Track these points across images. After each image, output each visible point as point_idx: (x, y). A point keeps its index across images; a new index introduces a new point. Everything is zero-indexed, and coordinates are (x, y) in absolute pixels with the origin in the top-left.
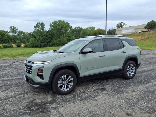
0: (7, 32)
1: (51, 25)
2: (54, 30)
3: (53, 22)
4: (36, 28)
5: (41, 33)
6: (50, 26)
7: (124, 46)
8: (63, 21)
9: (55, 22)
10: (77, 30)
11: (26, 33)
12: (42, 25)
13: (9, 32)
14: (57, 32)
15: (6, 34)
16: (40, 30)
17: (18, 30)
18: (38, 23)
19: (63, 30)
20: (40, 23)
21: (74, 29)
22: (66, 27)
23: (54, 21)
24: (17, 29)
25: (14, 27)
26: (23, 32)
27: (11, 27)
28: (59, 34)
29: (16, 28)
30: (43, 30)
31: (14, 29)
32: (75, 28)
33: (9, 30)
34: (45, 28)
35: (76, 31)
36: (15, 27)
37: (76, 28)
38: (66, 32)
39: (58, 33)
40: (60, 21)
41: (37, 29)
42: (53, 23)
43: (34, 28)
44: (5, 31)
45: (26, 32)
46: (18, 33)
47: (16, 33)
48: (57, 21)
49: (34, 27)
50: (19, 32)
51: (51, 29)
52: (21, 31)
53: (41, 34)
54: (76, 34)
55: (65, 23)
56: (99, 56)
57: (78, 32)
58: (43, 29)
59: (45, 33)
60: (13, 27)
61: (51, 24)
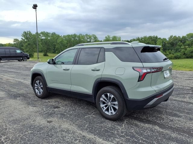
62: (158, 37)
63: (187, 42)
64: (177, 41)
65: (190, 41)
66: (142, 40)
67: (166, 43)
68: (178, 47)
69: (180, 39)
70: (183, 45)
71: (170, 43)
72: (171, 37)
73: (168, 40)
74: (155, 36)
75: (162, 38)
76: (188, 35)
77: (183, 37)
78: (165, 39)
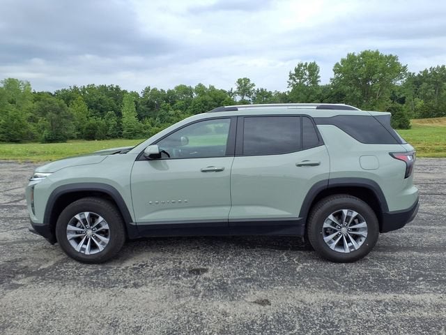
0: (230, 93)
1: (337, 69)
2: (345, 83)
3: (345, 57)
4: (295, 80)
5: (308, 91)
6: (334, 70)
7: (319, 142)
8: (377, 53)
9: (351, 59)
10: (430, 76)
11: (273, 95)
12: (313, 69)
13: (235, 93)
14: (352, 88)
15: (226, 99)
16: (305, 83)
17: (255, 88)
18: (300, 66)
19: (376, 80)
20: (306, 64)
21: (419, 75)
22: (384, 70)
23: (349, 55)
24: (253, 85)
25: (247, 80)
26: (268, 91)
27: (239, 81)
28: (359, 94)
29: (251, 82)
30: (312, 82)
31: (245, 85)
32: (426, 71)
33: (235, 89)
34: (319, 77)
35: (429, 83)
36: (249, 79)
37: (429, 72)
38: (382, 85)
39: (357, 90)
40: (364, 54)
41: (298, 81)
42: (343, 61)
43: (291, 78)
44: (225, 92)
45: (273, 91)
46: (254, 95)
47: (250, 94)
48: (356, 55)
49: (291, 76)
50: (258, 91)
51: (337, 78)
52: (262, 90)
53: (308, 96)
54: (426, 90)
55: (381, 58)
56: (199, 170)
57: (436, 83)
58: (315, 82)
59: (319, 92)
60: (244, 79)
61: (337, 64)
62: (122, 89)
63: (179, 103)
64: (160, 99)
65: (183, 100)
66: (84, 93)
67: (139, 102)
68: (162, 112)
69: (166, 97)
70: (171, 108)
71: (147, 104)
72: (147, 89)
73: (141, 95)
74: (114, 86)
75: (129, 92)
76: (177, 88)
77: (170, 92)
78: (136, 95)
